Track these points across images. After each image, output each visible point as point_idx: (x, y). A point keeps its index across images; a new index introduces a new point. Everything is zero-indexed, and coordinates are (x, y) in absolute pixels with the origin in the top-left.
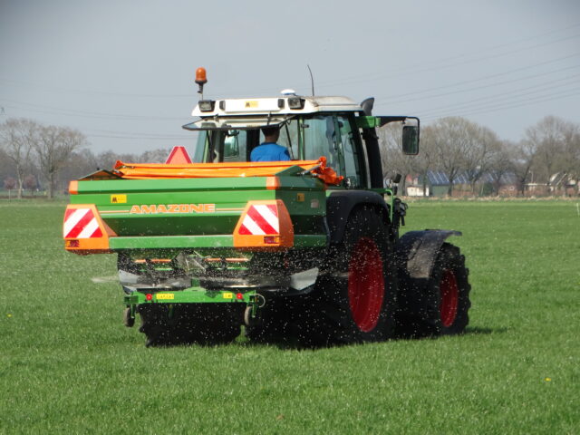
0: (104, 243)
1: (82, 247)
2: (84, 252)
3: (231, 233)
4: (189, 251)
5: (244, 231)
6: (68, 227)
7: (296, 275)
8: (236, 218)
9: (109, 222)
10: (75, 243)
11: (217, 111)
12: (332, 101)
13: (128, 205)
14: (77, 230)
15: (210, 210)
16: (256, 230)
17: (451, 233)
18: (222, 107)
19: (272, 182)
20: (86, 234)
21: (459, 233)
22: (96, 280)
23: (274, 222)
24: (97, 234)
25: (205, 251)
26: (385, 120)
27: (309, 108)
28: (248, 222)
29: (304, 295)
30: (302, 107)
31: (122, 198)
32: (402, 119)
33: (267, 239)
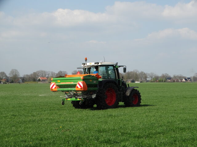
0: (56, 89)
1: (53, 90)
2: (54, 91)
3: (75, 87)
4: (71, 91)
5: (77, 87)
6: (51, 86)
7: (93, 95)
8: (76, 85)
9: (57, 85)
10: (52, 89)
11: (85, 65)
12: (106, 63)
13: (60, 83)
14: (52, 87)
15: (73, 83)
16: (79, 87)
17: (135, 87)
18: (86, 64)
19: (82, 78)
20: (54, 88)
21: (138, 87)
22: (61, 97)
23: (82, 85)
24: (55, 88)
25: (74, 91)
26: (120, 66)
27: (100, 64)
28: (78, 85)
29: (94, 99)
30: (98, 64)
31: (59, 81)
32: (123, 66)
33: (81, 89)
